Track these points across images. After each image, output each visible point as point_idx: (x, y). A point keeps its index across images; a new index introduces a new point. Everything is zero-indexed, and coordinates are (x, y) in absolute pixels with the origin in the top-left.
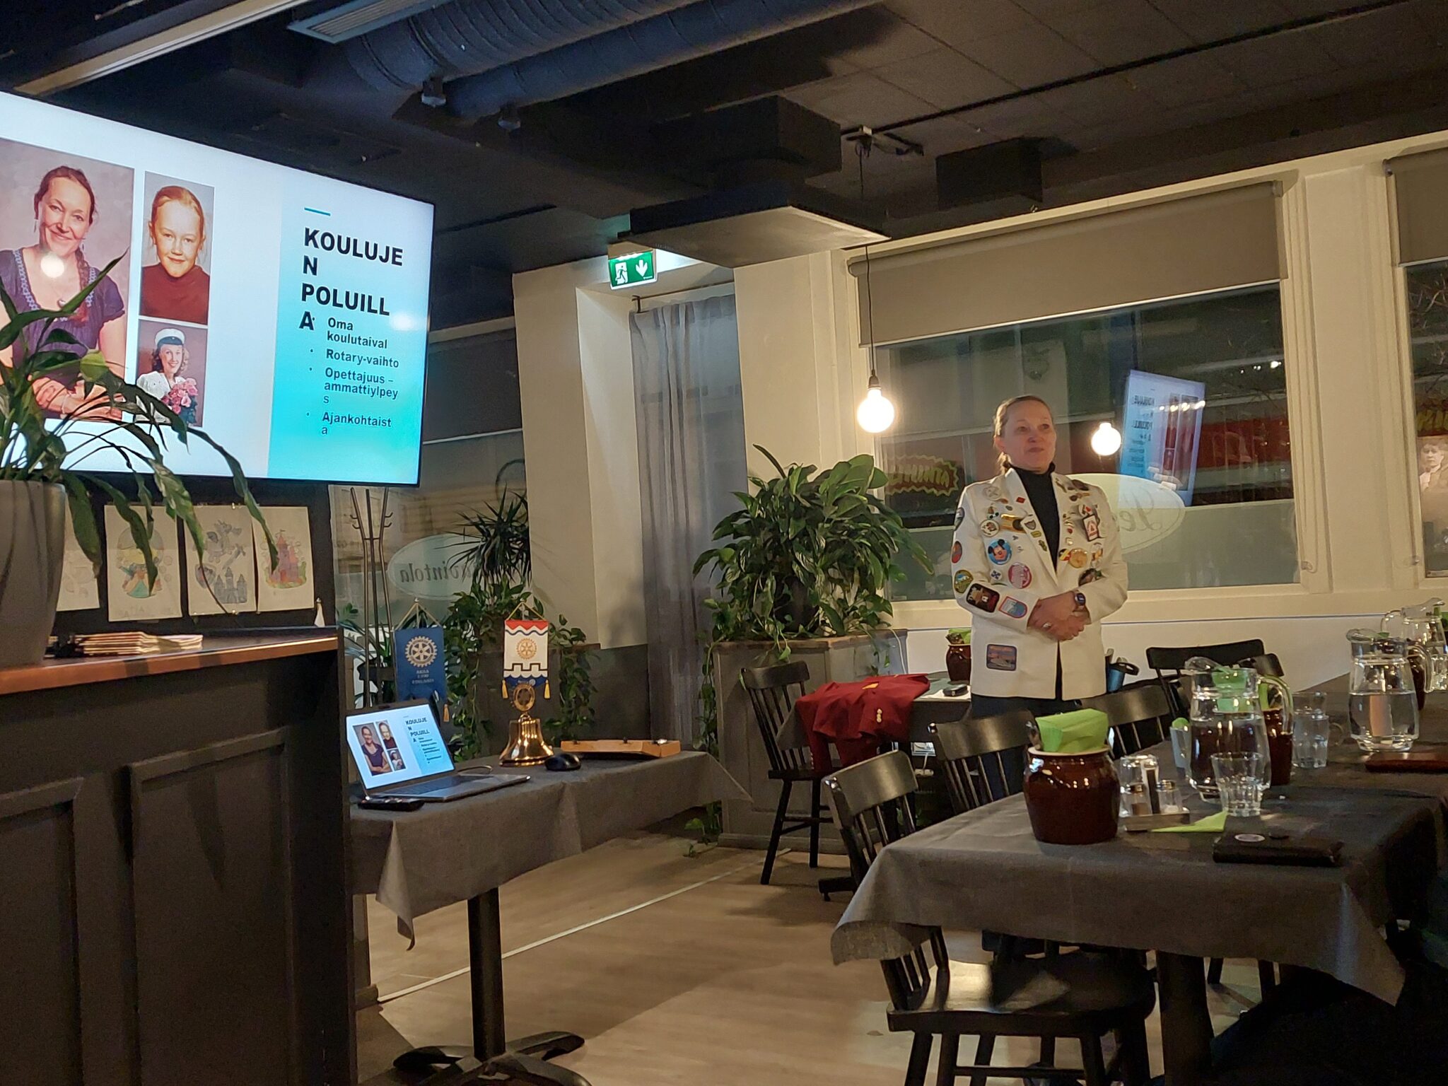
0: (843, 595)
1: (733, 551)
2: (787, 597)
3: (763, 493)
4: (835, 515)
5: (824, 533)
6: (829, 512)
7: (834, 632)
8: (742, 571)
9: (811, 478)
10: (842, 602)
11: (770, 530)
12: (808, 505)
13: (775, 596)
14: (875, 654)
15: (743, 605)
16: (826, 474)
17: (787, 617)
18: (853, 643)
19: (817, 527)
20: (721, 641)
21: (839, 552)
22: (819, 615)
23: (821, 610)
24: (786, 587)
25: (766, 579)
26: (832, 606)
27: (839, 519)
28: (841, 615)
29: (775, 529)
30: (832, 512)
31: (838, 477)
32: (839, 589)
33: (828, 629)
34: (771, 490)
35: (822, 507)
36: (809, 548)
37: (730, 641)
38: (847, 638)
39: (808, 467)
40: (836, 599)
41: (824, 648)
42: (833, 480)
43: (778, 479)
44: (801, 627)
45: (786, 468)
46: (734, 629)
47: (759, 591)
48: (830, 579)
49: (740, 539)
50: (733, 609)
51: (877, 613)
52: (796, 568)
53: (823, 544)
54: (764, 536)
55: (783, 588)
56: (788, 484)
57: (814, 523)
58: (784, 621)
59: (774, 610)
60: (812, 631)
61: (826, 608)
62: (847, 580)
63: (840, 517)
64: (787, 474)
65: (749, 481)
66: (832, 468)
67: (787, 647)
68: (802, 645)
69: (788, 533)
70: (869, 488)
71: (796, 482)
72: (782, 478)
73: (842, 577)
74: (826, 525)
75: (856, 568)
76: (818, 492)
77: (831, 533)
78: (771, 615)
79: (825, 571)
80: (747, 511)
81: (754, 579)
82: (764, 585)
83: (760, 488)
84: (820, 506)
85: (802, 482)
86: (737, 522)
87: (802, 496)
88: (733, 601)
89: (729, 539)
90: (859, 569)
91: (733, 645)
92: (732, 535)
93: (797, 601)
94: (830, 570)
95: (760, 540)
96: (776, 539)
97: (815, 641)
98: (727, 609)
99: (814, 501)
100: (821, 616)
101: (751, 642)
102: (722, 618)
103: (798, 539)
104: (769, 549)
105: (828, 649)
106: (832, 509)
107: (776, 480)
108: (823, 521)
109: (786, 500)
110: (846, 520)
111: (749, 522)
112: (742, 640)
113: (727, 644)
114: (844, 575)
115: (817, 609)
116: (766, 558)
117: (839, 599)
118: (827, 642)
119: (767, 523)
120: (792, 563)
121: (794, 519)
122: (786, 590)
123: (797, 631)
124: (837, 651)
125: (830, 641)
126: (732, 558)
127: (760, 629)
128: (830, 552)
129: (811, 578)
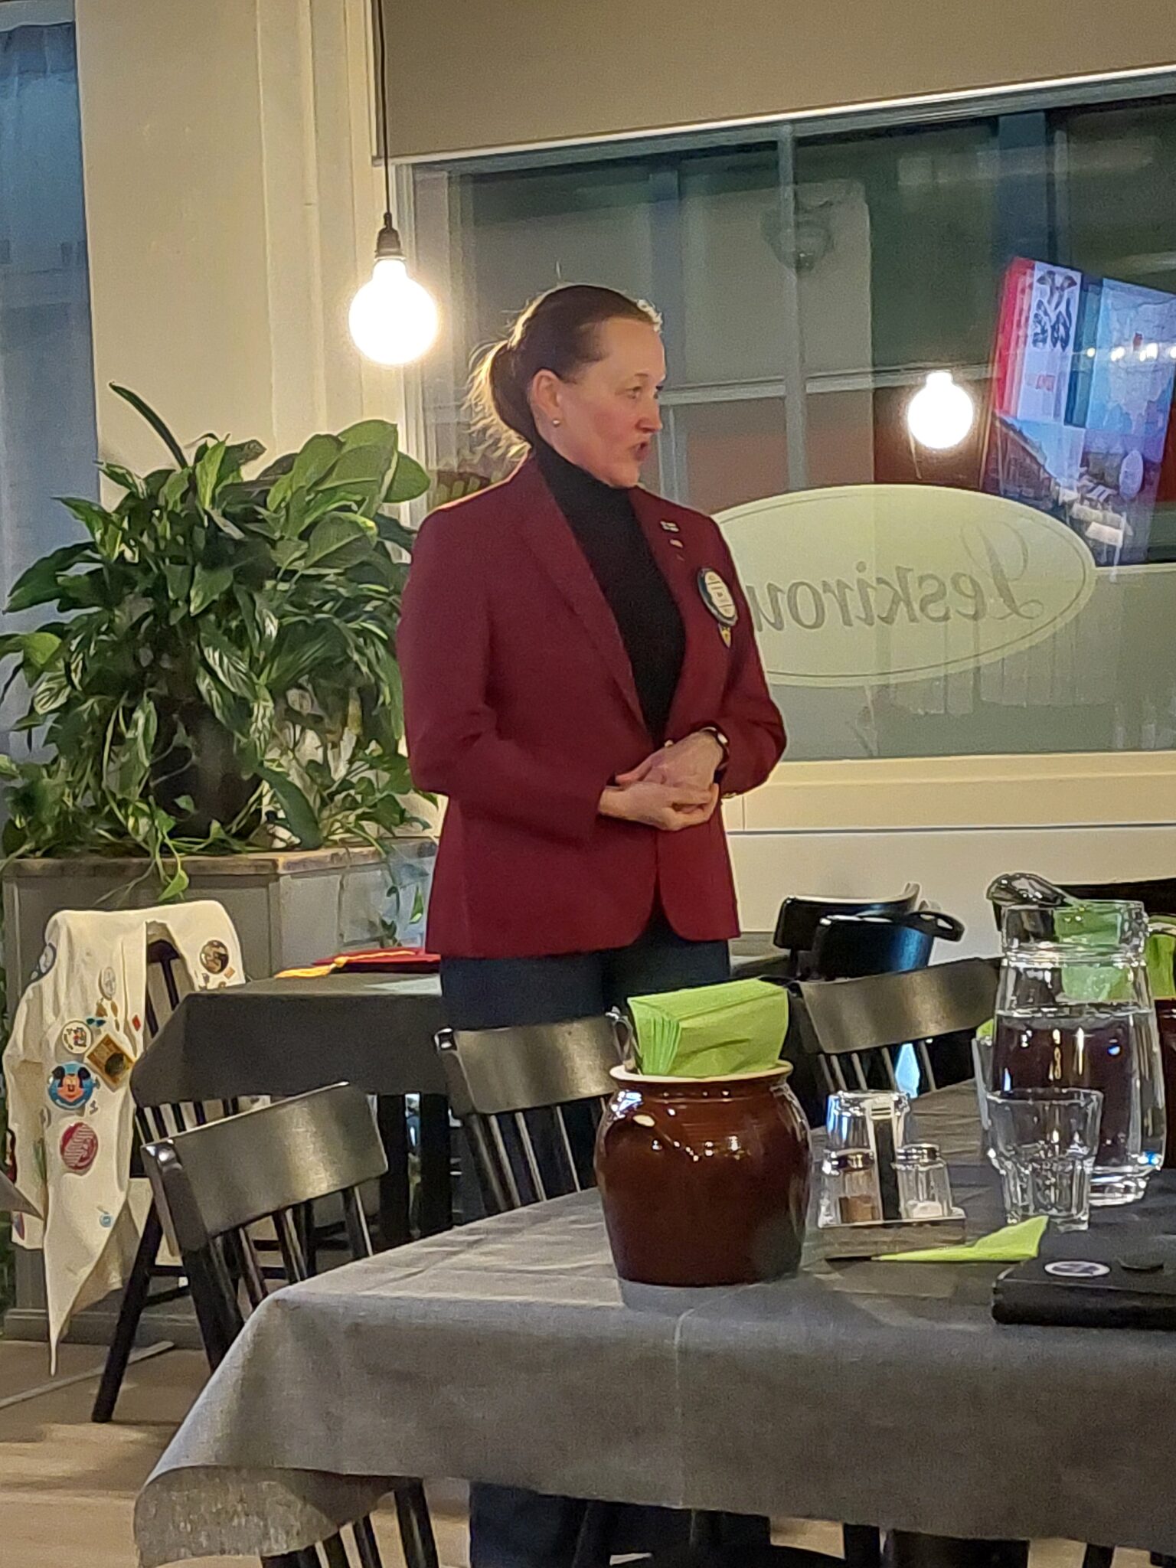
0: (320, 751)
1: (57, 641)
2: (183, 752)
3: (131, 503)
4: (302, 563)
5: (275, 604)
6: (290, 555)
7: (297, 841)
8: (74, 687)
9: (250, 472)
10: (318, 769)
11: (146, 594)
12: (236, 534)
13: (153, 750)
14: (389, 893)
15: (79, 774)
16: (285, 464)
17: (183, 802)
18: (337, 866)
19: (261, 587)
20: (22, 856)
21: (313, 651)
22: (261, 797)
23: (265, 786)
24: (181, 730)
25: (132, 710)
26: (294, 778)
27: (312, 572)
28: (315, 801)
29: (158, 590)
30: (297, 554)
31: (312, 473)
32: (311, 739)
33: (283, 833)
34: (153, 497)
35: (273, 543)
36: (239, 639)
37: (45, 855)
38: (323, 853)
39: (241, 447)
40: (304, 763)
41: (267, 876)
42: (303, 477)
43: (169, 472)
44: (215, 825)
45: (187, 447)
46: (57, 826)
47: (119, 739)
48: (291, 715)
49: (74, 613)
50: (52, 782)
51: (398, 797)
52: (204, 684)
53: (272, 628)
54: (133, 609)
55: (175, 732)
56: (193, 487)
57: (253, 577)
58: (173, 810)
59: (152, 784)
60: (242, 835)
61: (280, 782)
62: (331, 717)
63: (315, 565)
64: (190, 462)
65: (102, 475)
66: (298, 451)
67: (181, 872)
68: (215, 866)
69: (188, 601)
70: (387, 500)
71: (212, 479)
72: (179, 469)
73: (320, 712)
74: (283, 586)
75: (353, 691)
76: (265, 506)
77: (293, 604)
78: (144, 796)
79: (277, 693)
80: (92, 546)
81: (107, 711)
82: (130, 722)
83: (125, 491)
84: (266, 538)
85: (229, 481)
86: (71, 572)
87: (225, 515)
88: (55, 760)
89: (49, 613)
90: (359, 691)
91: (53, 866)
92: (56, 602)
93: (207, 761)
94: (293, 695)
95: (123, 617)
96: (160, 615)
97: (249, 858)
98: (40, 777)
99: (252, 527)
100: (266, 800)
101: (96, 859)
102: (27, 801)
103: (212, 617)
104: (146, 639)
105: (278, 877)
106: (297, 548)
107: (164, 474)
108: (274, 576)
109: (188, 521)
110: (331, 573)
111: (100, 570)
112: (76, 855)
113: (36, 863)
114: (324, 706)
115: (256, 782)
116: (136, 660)
117: (311, 762)
118: (274, 863)
119: (138, 576)
120: (196, 674)
121: (204, 568)
122: (181, 737)
123: (207, 835)
124: (299, 882)
125: (282, 858)
126: (55, 657)
127: (120, 831)
128: (292, 650)
129: (242, 709)
